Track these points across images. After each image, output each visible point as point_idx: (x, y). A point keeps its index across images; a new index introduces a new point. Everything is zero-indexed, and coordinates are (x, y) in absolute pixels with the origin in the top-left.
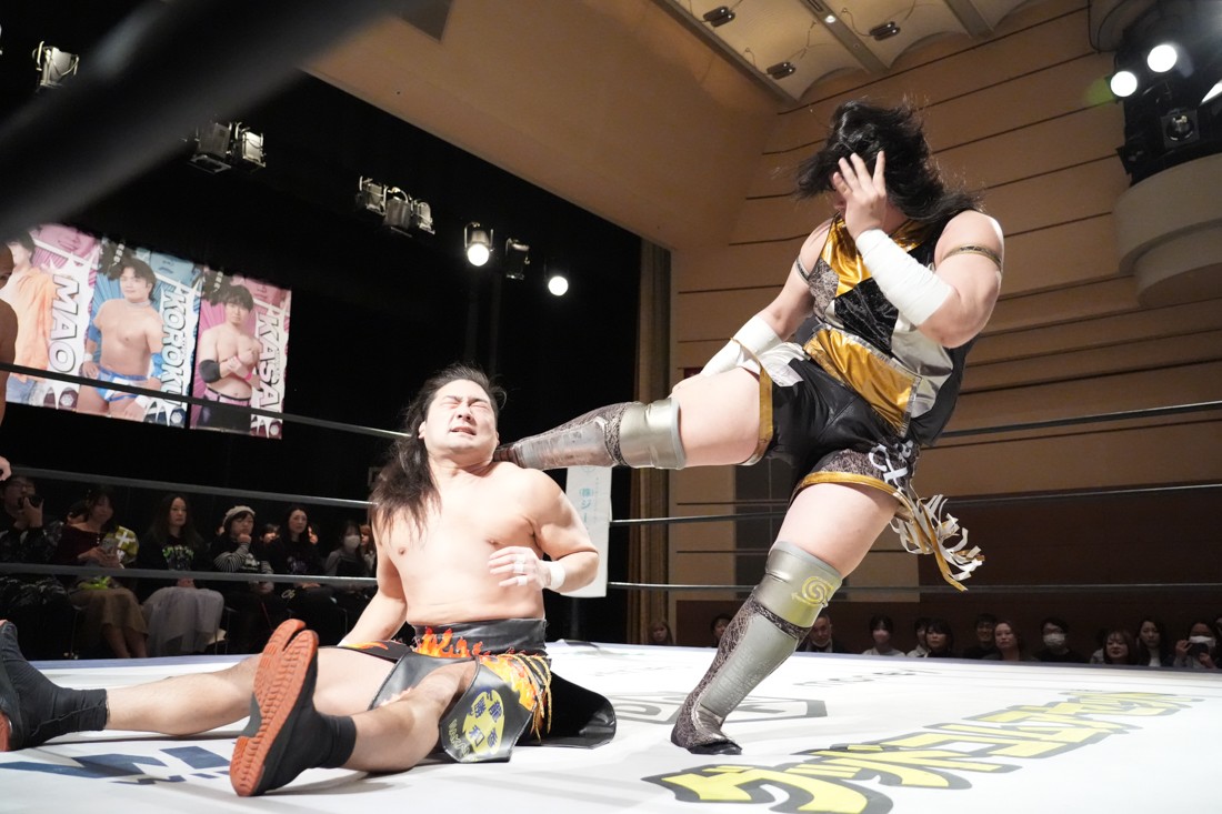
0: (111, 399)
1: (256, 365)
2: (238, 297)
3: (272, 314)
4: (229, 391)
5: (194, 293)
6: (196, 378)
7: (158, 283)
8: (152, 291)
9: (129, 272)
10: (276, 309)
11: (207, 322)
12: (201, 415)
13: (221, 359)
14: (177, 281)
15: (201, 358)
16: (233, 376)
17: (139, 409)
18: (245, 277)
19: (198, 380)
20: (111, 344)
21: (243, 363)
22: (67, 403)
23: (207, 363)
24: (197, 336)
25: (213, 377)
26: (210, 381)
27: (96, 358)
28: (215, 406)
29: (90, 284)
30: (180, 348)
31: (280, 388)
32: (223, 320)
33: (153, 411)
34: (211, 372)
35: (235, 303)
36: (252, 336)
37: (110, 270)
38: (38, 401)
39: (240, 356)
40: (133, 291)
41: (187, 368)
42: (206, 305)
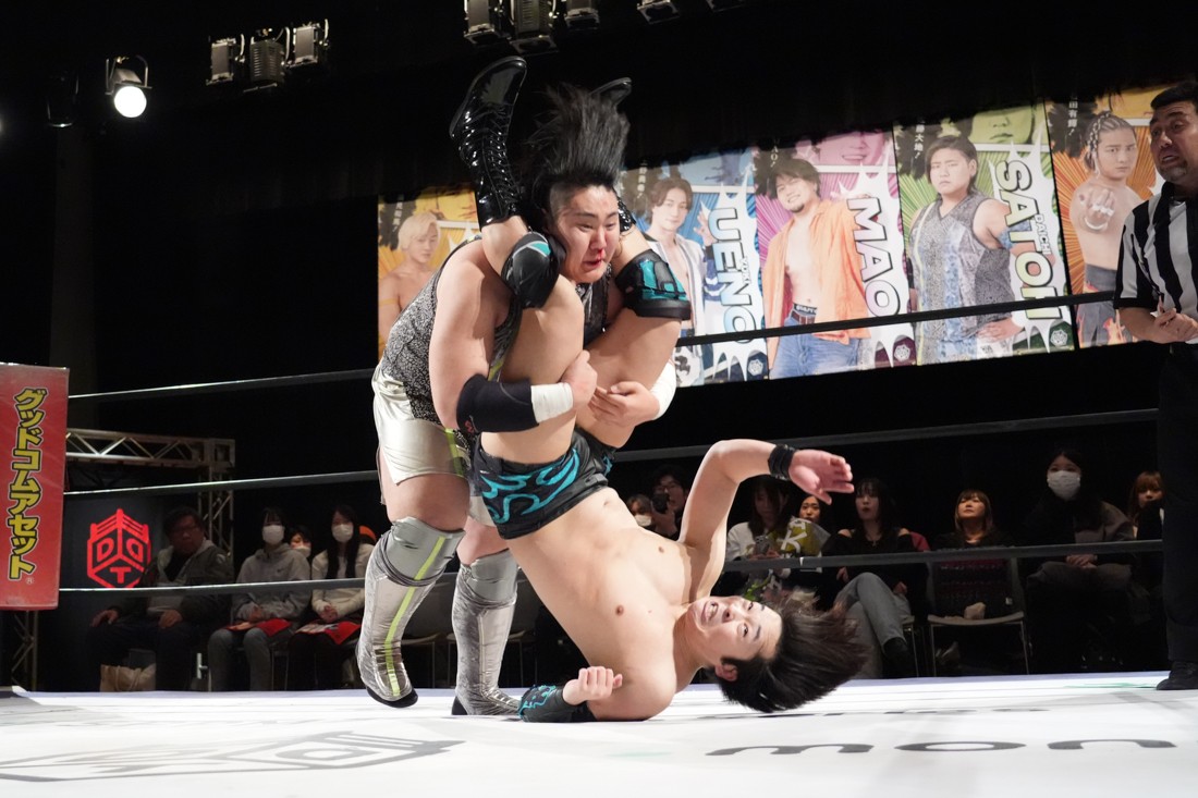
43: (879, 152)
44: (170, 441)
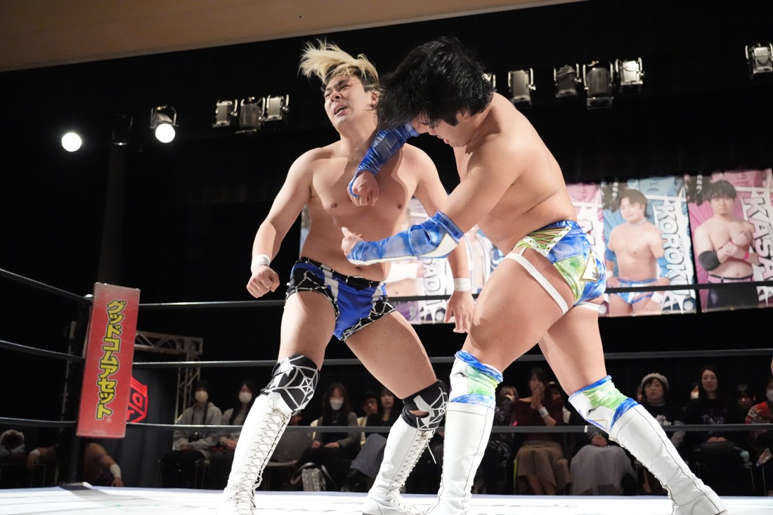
0: (633, 302)
1: (750, 243)
2: (720, 191)
3: (757, 195)
4: (731, 273)
5: (680, 199)
6: (698, 269)
7: (649, 202)
8: (646, 210)
9: (625, 202)
10: (760, 189)
11: (697, 221)
12: (710, 299)
13: (716, 248)
14: (664, 195)
15: (699, 251)
16: (731, 259)
17: (656, 305)
18: (723, 171)
19: (701, 270)
20: (624, 260)
21: (739, 247)
23: (705, 254)
24: (691, 235)
25: (713, 264)
26: (712, 269)
27: (616, 273)
29: (600, 220)
30: (678, 248)
32: (710, 214)
33: (667, 304)
34: (710, 259)
35: (719, 197)
36: (741, 220)
37: (611, 205)
39: (734, 241)
40: (632, 215)
41: (689, 263)
42: (693, 206)
43: (593, 196)
44: (164, 337)
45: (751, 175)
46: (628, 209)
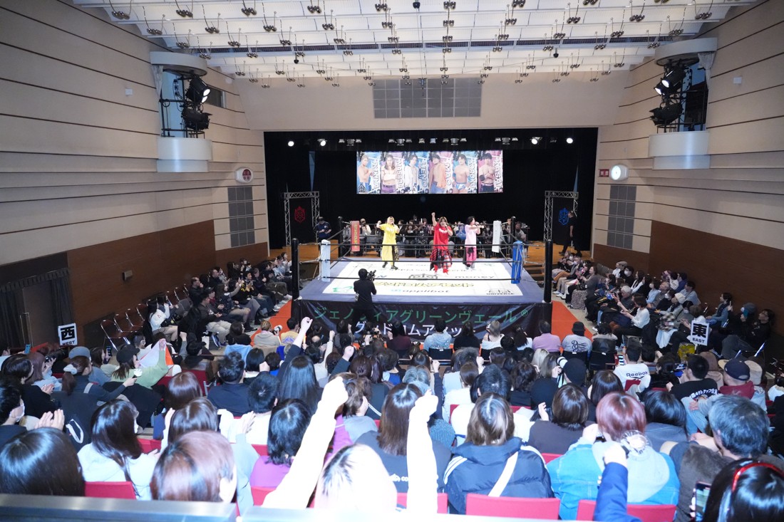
0: (460, 189)
1: (495, 174)
2: (487, 156)
4: (487, 182)
5: (476, 158)
7: (467, 158)
8: (466, 161)
9: (460, 158)
10: (499, 157)
12: (481, 189)
13: (485, 174)
15: (479, 175)
16: (488, 178)
17: (466, 191)
18: (489, 150)
20: (458, 176)
21: (490, 174)
22: (450, 192)
23: (481, 176)
24: (478, 170)
25: (483, 179)
26: (482, 181)
27: (456, 180)
28: (485, 187)
29: (452, 163)
31: (502, 179)
32: (484, 163)
35: (487, 158)
36: (492, 166)
37: (456, 158)
38: (445, 193)
39: (489, 172)
40: (462, 162)
41: (476, 178)
43: (451, 156)
45: (497, 152)
46: (461, 160)
